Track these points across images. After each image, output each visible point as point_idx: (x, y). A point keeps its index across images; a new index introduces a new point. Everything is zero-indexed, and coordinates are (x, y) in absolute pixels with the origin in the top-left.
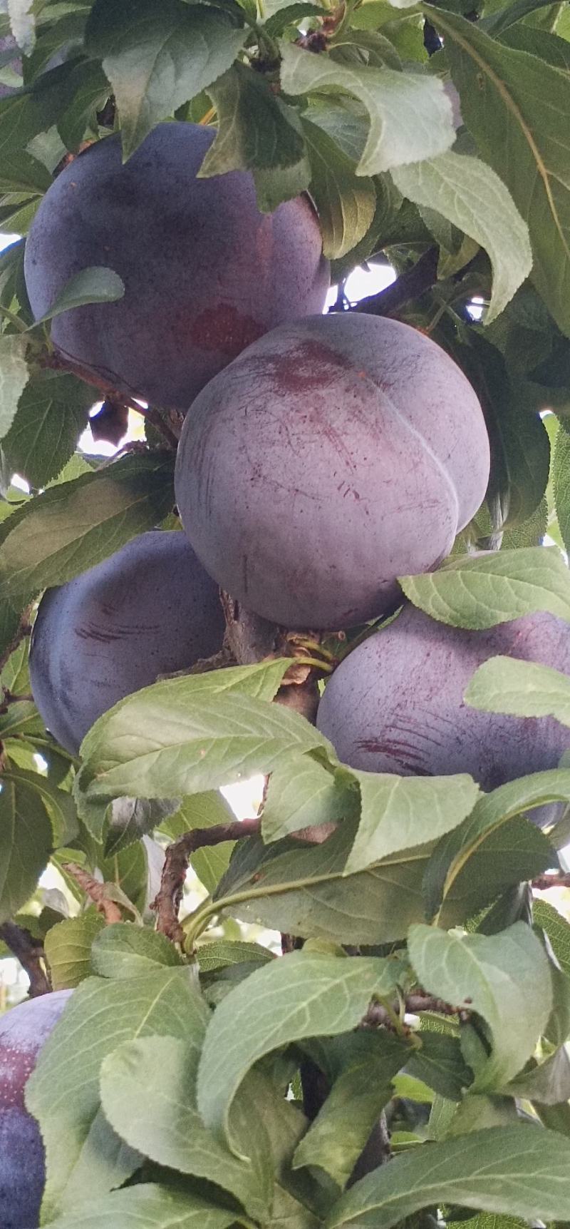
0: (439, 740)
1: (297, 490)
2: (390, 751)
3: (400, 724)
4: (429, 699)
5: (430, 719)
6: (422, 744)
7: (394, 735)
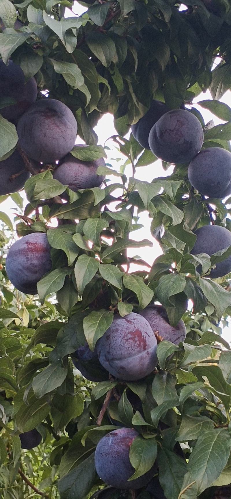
0: (83, 181)
1: (53, 138)
2: (75, 185)
3: (76, 180)
4: (81, 175)
5: (82, 178)
6: (81, 183)
7: (75, 182)
